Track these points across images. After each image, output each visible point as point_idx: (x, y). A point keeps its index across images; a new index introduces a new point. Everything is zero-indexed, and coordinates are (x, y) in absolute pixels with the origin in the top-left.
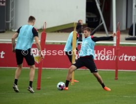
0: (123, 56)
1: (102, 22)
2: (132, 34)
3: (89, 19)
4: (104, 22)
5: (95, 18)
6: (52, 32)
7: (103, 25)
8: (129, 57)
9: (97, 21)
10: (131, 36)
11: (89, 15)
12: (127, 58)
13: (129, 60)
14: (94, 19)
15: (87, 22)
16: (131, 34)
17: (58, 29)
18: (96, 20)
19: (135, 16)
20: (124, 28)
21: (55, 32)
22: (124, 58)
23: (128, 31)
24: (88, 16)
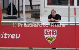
0: (3, 34)
2: (10, 14)
8: (9, 35)
12: (7, 36)
13: (9, 38)
22: (4, 36)
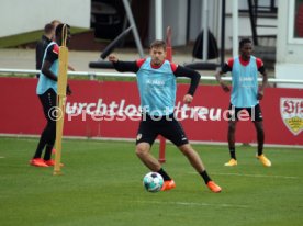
1: (128, 25)
2: (200, 57)
3: (97, 19)
4: (133, 26)
5: (113, 15)
6: (10, 47)
7: (131, 32)
9: (117, 22)
10: (197, 61)
11: (99, 8)
14: (111, 19)
15: (92, 25)
16: (198, 54)
17: (25, 41)
18: (114, 20)
19: (208, 11)
20: (181, 41)
21: (17, 47)
23: (192, 49)
24: (97, 12)
